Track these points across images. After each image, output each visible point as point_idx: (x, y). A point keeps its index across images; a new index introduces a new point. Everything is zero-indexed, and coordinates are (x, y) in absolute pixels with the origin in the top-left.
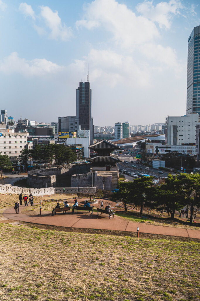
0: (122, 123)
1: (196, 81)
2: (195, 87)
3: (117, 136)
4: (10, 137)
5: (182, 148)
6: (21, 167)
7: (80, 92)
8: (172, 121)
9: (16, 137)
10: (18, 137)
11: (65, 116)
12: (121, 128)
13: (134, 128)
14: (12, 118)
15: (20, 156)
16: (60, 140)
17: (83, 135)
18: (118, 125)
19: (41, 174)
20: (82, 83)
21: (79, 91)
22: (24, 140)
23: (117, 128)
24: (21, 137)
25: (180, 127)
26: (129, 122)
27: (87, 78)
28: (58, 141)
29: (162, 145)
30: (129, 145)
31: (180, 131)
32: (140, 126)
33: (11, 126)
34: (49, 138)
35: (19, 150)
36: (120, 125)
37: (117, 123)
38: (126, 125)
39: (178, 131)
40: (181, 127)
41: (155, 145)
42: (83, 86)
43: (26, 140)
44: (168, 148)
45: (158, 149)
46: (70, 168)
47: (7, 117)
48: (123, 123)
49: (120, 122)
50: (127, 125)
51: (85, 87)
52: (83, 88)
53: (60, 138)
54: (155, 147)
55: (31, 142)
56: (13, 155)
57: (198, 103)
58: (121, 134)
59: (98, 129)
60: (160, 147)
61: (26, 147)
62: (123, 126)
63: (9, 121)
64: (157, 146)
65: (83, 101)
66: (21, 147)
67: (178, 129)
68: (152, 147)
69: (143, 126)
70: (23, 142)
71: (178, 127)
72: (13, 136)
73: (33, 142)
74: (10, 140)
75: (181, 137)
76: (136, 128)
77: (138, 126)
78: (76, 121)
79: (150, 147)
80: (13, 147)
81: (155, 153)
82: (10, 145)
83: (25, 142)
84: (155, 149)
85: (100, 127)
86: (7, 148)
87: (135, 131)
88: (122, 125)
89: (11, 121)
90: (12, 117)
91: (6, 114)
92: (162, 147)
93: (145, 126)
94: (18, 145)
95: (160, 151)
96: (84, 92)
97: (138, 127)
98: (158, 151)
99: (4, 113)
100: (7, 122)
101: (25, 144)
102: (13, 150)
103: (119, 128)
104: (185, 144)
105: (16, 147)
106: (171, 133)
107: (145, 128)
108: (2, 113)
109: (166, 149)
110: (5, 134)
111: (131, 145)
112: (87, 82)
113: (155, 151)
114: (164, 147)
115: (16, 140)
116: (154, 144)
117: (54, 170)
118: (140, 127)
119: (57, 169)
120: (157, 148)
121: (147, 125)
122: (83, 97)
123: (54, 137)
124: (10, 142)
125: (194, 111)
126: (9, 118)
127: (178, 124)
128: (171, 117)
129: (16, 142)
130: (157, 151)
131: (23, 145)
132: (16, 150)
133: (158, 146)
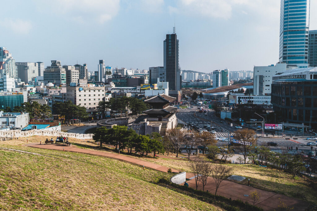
0: (220, 71)
1: (287, 29)
2: (285, 36)
3: (215, 84)
4: (90, 91)
5: (265, 98)
6: (100, 117)
8: (258, 71)
9: (94, 91)
10: (97, 91)
11: (155, 67)
12: (220, 76)
13: (242, 74)
14: (110, 68)
15: (97, 107)
16: (142, 91)
17: (162, 87)
18: (216, 73)
19: (108, 123)
20: (169, 35)
21: (166, 42)
22: (101, 93)
23: (215, 76)
24: (99, 91)
25: (266, 76)
26: (228, 70)
27: (174, 30)
28: (141, 92)
29: (245, 95)
30: (221, 94)
31: (266, 81)
33: (109, 76)
34: (133, 89)
35: (97, 102)
36: (219, 73)
37: (216, 71)
38: (224, 73)
39: (265, 81)
40: (268, 77)
41: (238, 95)
42: (170, 38)
43: (104, 93)
44: (251, 98)
45: (241, 99)
46: (137, 118)
47: (104, 67)
48: (222, 71)
49: (218, 70)
50: (226, 72)
51: (172, 39)
52: (170, 40)
53: (143, 90)
54: (237, 98)
55: (110, 95)
56: (92, 106)
57: (288, 52)
58: (220, 82)
59: (202, 75)
60: (243, 98)
61: (104, 99)
62: (222, 74)
63: (107, 70)
64: (239, 96)
65: (170, 53)
66: (99, 99)
67: (264, 79)
68: (235, 97)
70: (101, 95)
71: (265, 77)
72: (92, 90)
73: (112, 95)
74: (90, 93)
75: (267, 87)
77: (247, 71)
78: (163, 72)
79: (233, 97)
80: (92, 100)
81: (237, 103)
82: (90, 98)
83: (103, 95)
84: (238, 99)
85: (205, 74)
86: (87, 100)
87: (243, 78)
88: (220, 73)
89: (108, 70)
90: (110, 66)
91: (104, 63)
92: (245, 98)
94: (97, 97)
95: (242, 101)
96: (170, 44)
98: (241, 101)
99: (102, 63)
100: (105, 71)
101: (103, 97)
102: (92, 102)
103: (217, 76)
104: (268, 94)
105: (95, 99)
106: (257, 83)
108: (100, 63)
109: (248, 100)
110: (85, 88)
111: (223, 94)
112: (174, 33)
113: (237, 101)
114: (247, 98)
115: (94, 93)
116: (236, 94)
117: (123, 120)
118: (249, 73)
119: (125, 119)
120: (239, 98)
122: (170, 48)
123: (136, 89)
124: (90, 95)
125: (284, 60)
126: (107, 68)
127: (264, 74)
128: (257, 67)
129: (95, 95)
130: (239, 101)
131: (101, 97)
132: (95, 102)
133: (241, 96)
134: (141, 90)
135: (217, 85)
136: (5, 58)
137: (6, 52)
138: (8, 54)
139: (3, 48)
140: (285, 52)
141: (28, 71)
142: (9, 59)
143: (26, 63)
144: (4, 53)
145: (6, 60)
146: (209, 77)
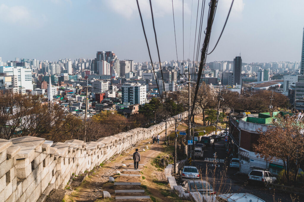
7: (236, 61)
12: (263, 73)
18: (260, 71)
23: (259, 73)
32: (289, 62)
34: (222, 87)
36: (262, 71)
38: (266, 71)
40: (291, 81)
52: (238, 59)
58: (262, 78)
65: (237, 67)
69: (291, 63)
76: (283, 65)
93: (293, 63)
96: (238, 62)
97: (286, 64)
103: (261, 73)
106: (285, 84)
107: (293, 64)
121: (296, 62)
123: (224, 87)
134: (226, 88)
135: (260, 80)
136: (114, 58)
137: (114, 55)
138: (115, 56)
139: (112, 52)
140: (303, 68)
141: (126, 66)
142: (116, 60)
143: (125, 61)
144: (112, 56)
145: (114, 60)
146: (251, 68)
